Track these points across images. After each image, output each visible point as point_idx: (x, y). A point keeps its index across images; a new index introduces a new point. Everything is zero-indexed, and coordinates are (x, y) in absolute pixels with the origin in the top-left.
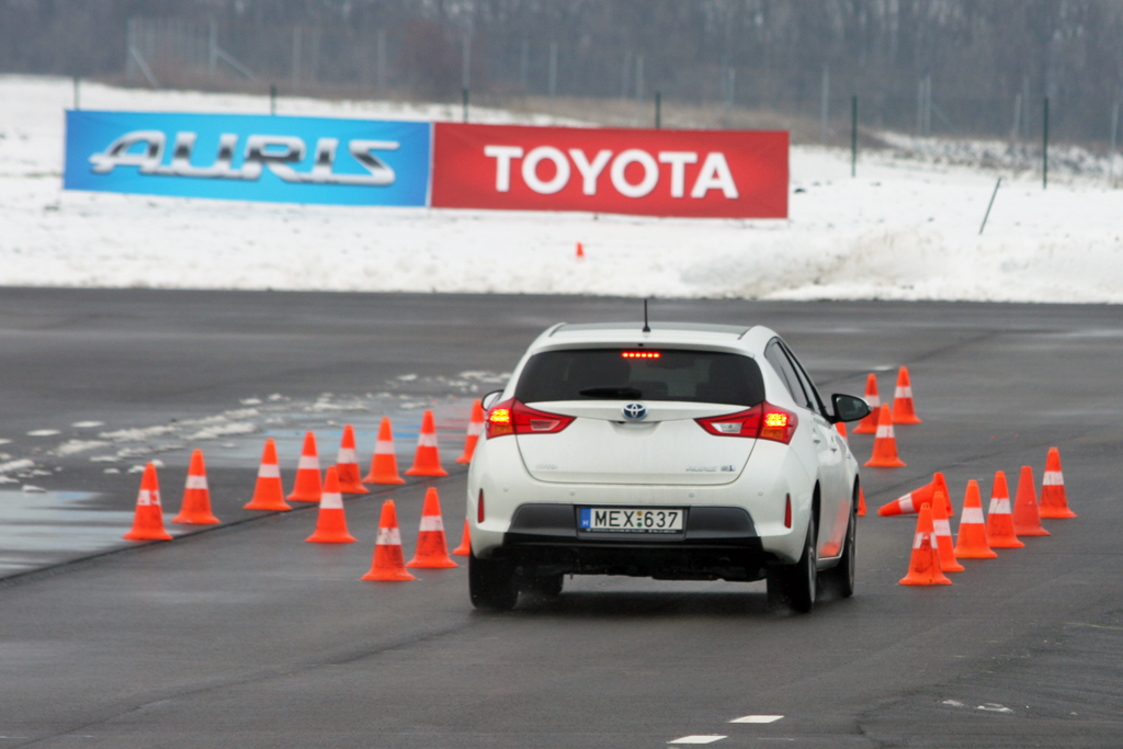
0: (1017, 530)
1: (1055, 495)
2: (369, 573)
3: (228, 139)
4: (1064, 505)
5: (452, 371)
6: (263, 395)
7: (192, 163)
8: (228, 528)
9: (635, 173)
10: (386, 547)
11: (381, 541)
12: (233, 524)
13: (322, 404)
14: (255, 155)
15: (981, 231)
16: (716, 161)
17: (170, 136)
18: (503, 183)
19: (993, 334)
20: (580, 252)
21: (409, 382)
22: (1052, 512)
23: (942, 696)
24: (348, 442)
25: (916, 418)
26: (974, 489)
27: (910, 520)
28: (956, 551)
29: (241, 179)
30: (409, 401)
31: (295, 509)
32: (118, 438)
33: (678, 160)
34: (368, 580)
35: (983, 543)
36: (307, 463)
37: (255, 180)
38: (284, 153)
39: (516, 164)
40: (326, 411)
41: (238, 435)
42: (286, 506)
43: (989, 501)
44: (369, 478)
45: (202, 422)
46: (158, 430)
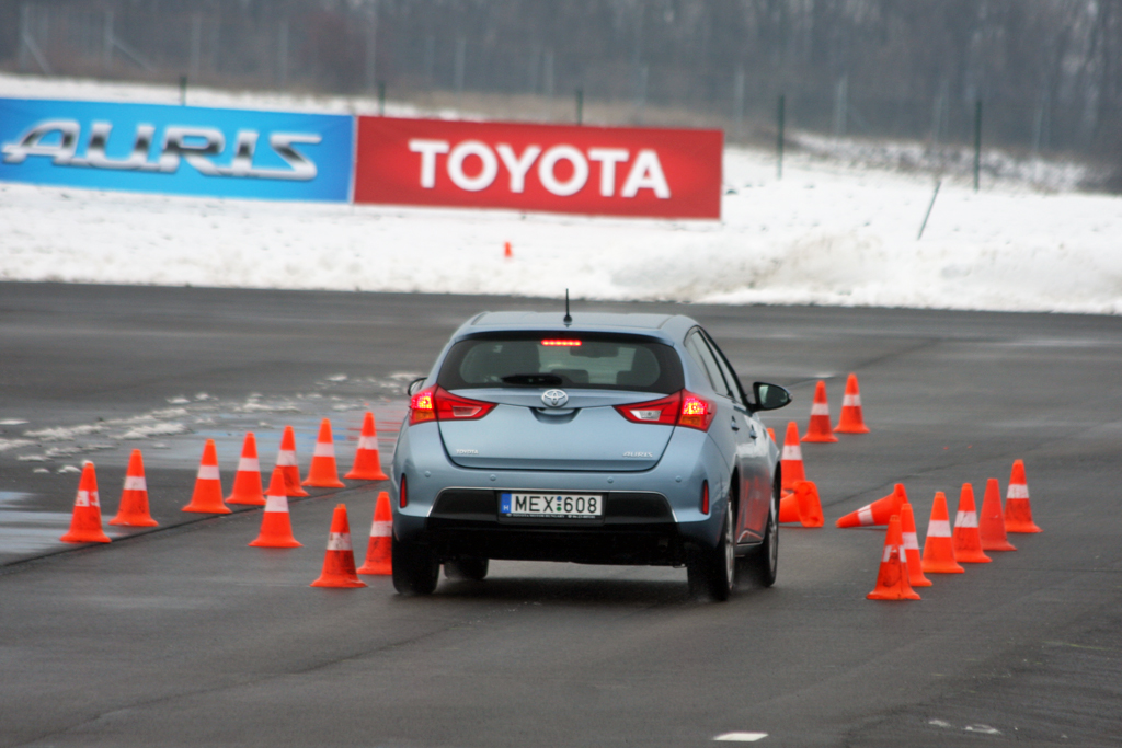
0: (983, 544)
1: (1020, 508)
2: (319, 579)
3: (145, 129)
4: (1029, 520)
5: (382, 371)
6: (190, 393)
7: (107, 154)
8: (168, 531)
9: (563, 170)
10: (336, 553)
11: (332, 546)
12: (171, 527)
13: (252, 404)
14: (173, 147)
15: (920, 235)
16: (648, 159)
17: (85, 125)
18: (428, 178)
19: (934, 342)
20: (508, 251)
21: (338, 382)
22: (1017, 527)
23: (927, 716)
24: (288, 443)
25: (865, 428)
26: (941, 502)
27: (870, 532)
28: (923, 565)
29: (158, 171)
30: (340, 402)
31: (235, 512)
32: (44, 437)
33: (609, 157)
34: (318, 586)
35: (949, 558)
36: (246, 465)
37: (172, 172)
38: (202, 145)
39: (441, 160)
40: (256, 411)
41: (168, 435)
42: (225, 508)
43: (955, 514)
44: (308, 481)
45: (130, 421)
46: (85, 428)
